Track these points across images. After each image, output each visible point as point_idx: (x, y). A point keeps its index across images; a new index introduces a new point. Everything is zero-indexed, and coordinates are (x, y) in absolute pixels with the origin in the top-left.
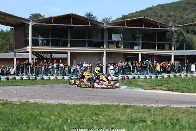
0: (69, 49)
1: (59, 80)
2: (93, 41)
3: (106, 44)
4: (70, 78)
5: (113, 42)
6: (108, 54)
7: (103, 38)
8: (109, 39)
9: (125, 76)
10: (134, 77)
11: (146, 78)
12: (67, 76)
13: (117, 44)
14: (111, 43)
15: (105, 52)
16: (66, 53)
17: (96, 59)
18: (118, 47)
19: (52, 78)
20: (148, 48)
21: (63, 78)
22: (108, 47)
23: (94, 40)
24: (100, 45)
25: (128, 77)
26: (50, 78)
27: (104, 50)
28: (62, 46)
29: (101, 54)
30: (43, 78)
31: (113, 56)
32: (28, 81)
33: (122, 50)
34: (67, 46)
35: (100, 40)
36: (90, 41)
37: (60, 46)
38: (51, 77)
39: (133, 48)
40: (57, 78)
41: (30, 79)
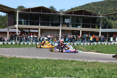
0: (40, 27)
1: (33, 45)
2: (54, 23)
3: (62, 25)
6: (62, 30)
7: (59, 21)
8: (63, 22)
9: (72, 43)
10: (77, 44)
11: (84, 45)
13: (68, 25)
14: (64, 24)
15: (60, 29)
16: (38, 29)
18: (68, 26)
19: (30, 43)
20: (86, 27)
21: (36, 44)
22: (62, 26)
24: (58, 25)
25: (74, 44)
26: (28, 43)
27: (60, 28)
29: (58, 30)
30: (24, 44)
31: (65, 32)
33: (71, 28)
34: (39, 25)
35: (58, 22)
37: (34, 25)
39: (77, 27)
40: (32, 44)
41: (16, 44)
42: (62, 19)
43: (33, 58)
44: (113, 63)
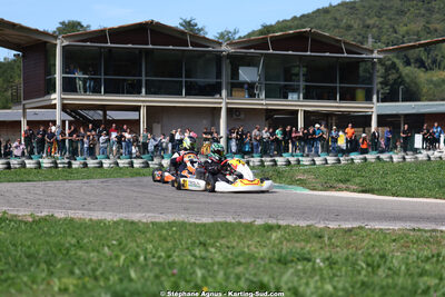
0: (144, 100)
1: (121, 168)
2: (196, 83)
3: (227, 89)
4: (147, 165)
5: (241, 85)
6: (230, 111)
7: (219, 75)
8: (232, 78)
9: (269, 159)
10: (288, 163)
11: (315, 164)
12: (141, 161)
13: (251, 90)
14: (237, 86)
15: (223, 106)
16: (137, 109)
17: (205, 122)
18: (252, 95)
19: (106, 164)
20: (320, 97)
21: (131, 164)
22: (230, 95)
23: (201, 80)
24: (213, 90)
25: (274, 161)
26: (101, 164)
27: (222, 101)
28: (128, 93)
29: (216, 112)
30: (85, 165)
31: (242, 116)
32: (53, 170)
33: (262, 102)
34: (139, 93)
35: (213, 80)
36: (191, 82)
37: (123, 93)
38: (103, 161)
39: (286, 97)
40: (117, 164)
41: (56, 167)
42: (229, 66)
43: (121, 220)
44: (426, 232)
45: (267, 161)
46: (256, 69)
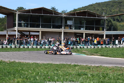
0: (41, 29)
4: (41, 48)
5: (68, 26)
6: (64, 33)
7: (62, 23)
8: (65, 24)
9: (75, 46)
10: (81, 48)
11: (88, 48)
13: (70, 27)
14: (66, 26)
15: (63, 31)
16: (39, 32)
17: (57, 36)
18: (71, 29)
19: (30, 47)
20: (90, 29)
21: (37, 47)
22: (65, 28)
23: (56, 24)
24: (60, 27)
26: (28, 47)
27: (62, 30)
28: (36, 27)
29: (60, 33)
30: (24, 47)
31: (68, 34)
33: (73, 30)
34: (39, 27)
35: (60, 24)
36: (54, 25)
39: (80, 29)
40: (33, 47)
42: (65, 20)
43: (34, 63)
44: (119, 67)
45: (75, 47)
46: (72, 21)
